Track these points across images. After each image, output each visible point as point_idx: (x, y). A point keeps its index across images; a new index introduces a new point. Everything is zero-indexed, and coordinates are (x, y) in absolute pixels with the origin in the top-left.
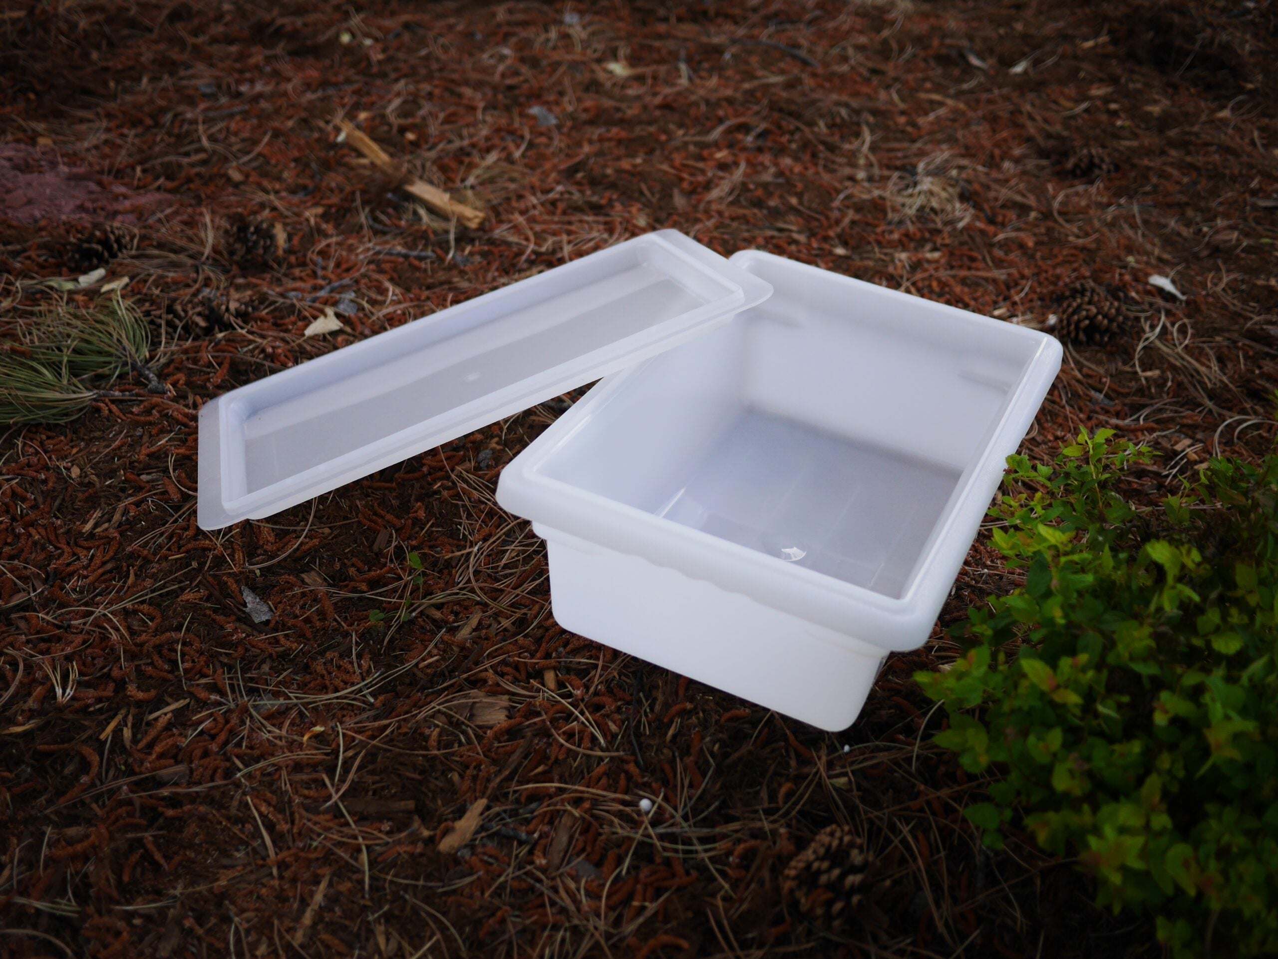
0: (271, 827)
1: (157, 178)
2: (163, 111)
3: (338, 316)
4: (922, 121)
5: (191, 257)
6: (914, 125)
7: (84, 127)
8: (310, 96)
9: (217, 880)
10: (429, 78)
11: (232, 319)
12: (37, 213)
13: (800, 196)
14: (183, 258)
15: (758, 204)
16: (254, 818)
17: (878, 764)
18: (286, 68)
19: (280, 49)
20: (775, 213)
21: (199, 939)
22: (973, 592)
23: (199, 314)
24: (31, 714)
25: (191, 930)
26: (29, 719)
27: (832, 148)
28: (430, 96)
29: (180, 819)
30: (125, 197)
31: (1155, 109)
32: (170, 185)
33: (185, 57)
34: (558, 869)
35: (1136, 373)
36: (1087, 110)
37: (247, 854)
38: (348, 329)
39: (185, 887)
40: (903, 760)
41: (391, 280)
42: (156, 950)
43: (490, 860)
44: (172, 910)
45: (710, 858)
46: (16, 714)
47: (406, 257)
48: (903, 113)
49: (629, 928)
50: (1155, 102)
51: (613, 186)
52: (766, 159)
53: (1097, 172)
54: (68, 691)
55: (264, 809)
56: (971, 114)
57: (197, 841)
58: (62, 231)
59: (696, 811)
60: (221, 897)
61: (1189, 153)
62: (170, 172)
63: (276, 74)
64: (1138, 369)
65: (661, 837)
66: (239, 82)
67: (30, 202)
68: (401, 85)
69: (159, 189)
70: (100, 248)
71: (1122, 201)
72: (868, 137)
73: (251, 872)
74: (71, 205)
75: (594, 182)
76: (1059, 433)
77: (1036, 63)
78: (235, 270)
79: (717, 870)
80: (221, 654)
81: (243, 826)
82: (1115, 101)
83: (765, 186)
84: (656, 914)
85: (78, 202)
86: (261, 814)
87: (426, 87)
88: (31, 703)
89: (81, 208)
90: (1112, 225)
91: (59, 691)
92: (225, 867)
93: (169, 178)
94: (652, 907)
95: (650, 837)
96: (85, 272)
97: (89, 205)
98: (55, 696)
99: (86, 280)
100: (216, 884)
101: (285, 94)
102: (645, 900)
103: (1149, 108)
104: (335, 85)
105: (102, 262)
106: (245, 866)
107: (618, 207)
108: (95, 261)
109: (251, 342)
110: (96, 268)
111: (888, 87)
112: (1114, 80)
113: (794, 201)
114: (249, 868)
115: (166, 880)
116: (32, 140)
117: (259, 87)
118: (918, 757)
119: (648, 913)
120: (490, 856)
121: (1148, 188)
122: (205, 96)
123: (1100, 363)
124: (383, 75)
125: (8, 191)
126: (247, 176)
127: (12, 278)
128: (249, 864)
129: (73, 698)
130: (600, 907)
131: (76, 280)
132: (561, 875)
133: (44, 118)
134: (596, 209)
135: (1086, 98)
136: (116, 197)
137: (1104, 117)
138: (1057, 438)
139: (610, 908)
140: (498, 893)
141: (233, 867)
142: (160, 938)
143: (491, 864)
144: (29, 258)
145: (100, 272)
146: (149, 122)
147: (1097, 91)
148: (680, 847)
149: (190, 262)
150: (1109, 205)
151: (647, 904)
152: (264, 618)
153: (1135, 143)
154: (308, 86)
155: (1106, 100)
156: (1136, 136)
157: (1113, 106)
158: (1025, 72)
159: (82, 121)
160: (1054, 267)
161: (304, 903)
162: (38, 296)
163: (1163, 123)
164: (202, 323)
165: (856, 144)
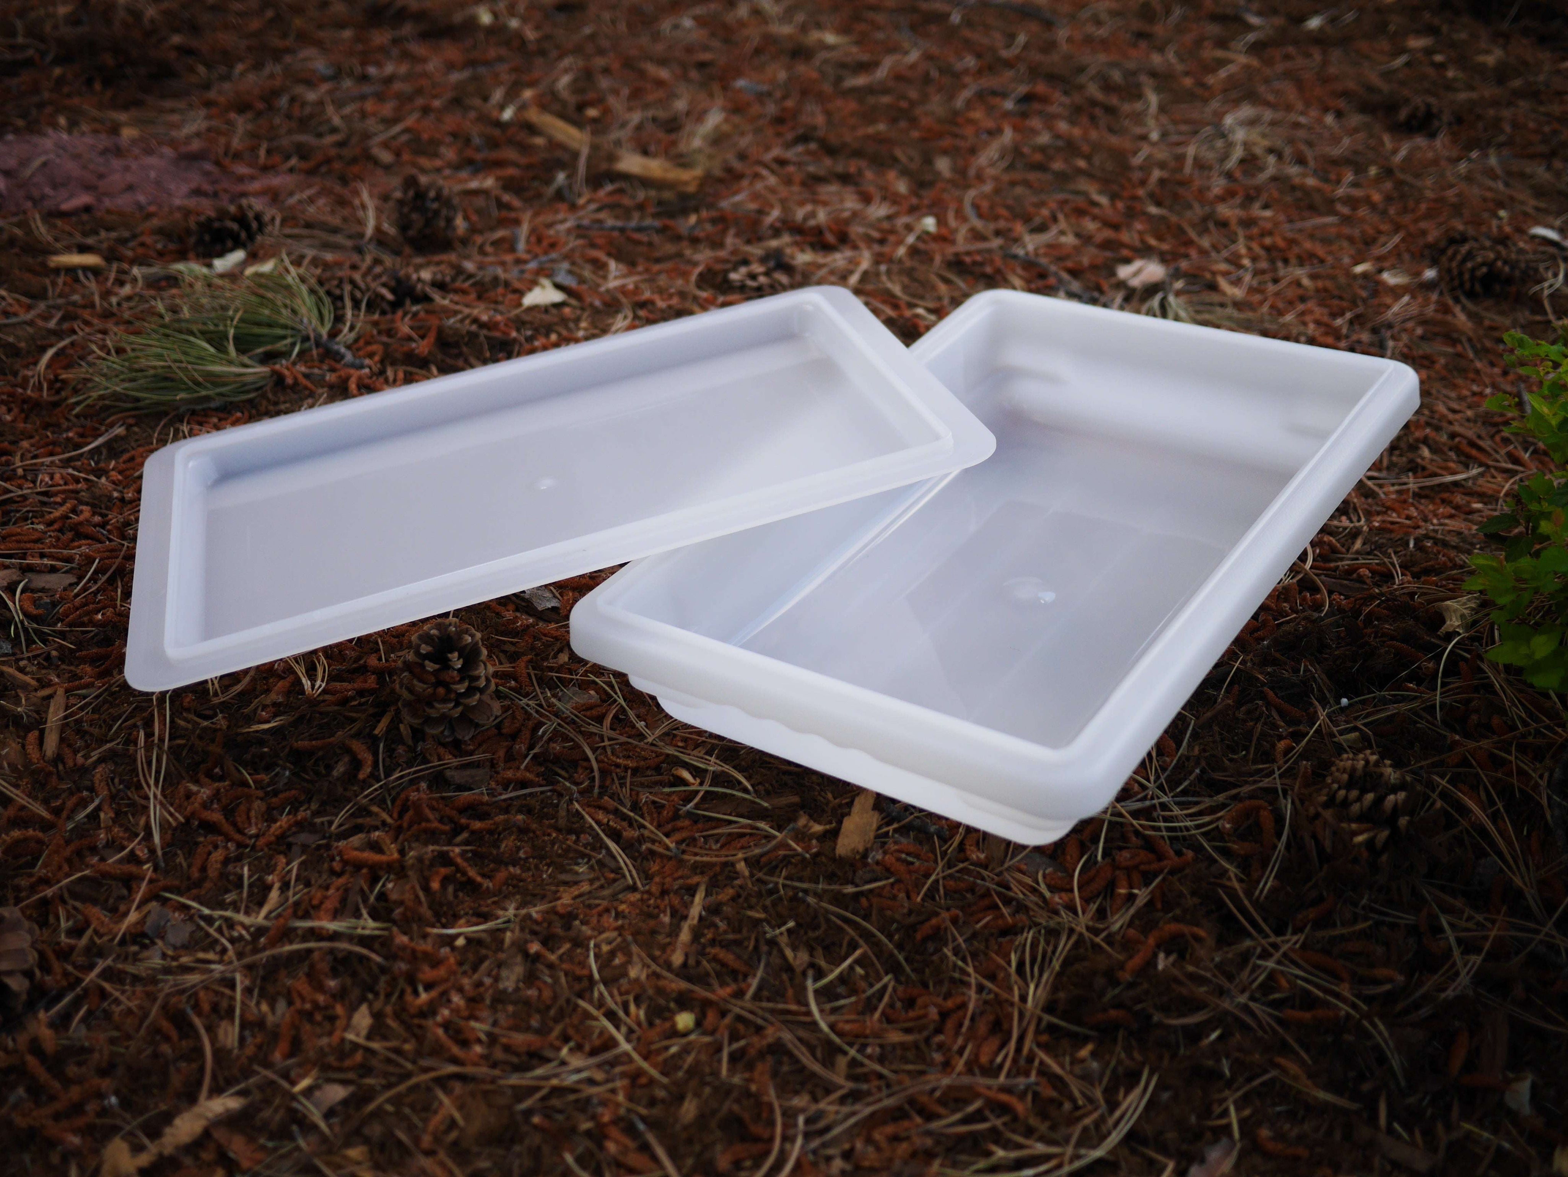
0: (616, 836)
1: (288, 158)
2: (276, 93)
3: (558, 287)
4: (1211, 80)
5: (350, 237)
6: (1203, 85)
7: (175, 118)
8: (455, 77)
9: (559, 898)
10: (601, 52)
11: (428, 289)
12: (142, 198)
13: (1088, 158)
14: (339, 239)
15: (1041, 167)
16: (591, 827)
17: (1393, 715)
18: (418, 49)
19: (407, 29)
20: (1063, 178)
21: (551, 966)
22: (1435, 544)
23: (384, 285)
24: (278, 709)
25: (537, 957)
26: (275, 715)
27: (1110, 110)
28: (606, 71)
29: (491, 832)
30: (252, 178)
31: (1490, 60)
32: (304, 165)
33: (289, 42)
34: (1003, 863)
35: (1549, 322)
36: (1408, 64)
37: (592, 868)
38: (573, 302)
39: (517, 909)
40: (1424, 709)
41: (609, 254)
42: (497, 979)
43: (910, 859)
44: (508, 934)
45: (1204, 834)
46: (255, 710)
47: (622, 230)
48: (1187, 74)
49: (1118, 922)
50: (1487, 52)
51: (857, 153)
52: (1035, 123)
53: (1436, 123)
54: (318, 683)
55: (601, 816)
56: (1268, 71)
57: (522, 854)
58: (178, 215)
59: (1173, 783)
60: (568, 918)
61: (1541, 103)
62: (303, 152)
63: (406, 55)
64: (1551, 317)
65: (1135, 814)
66: (364, 64)
67: (130, 188)
68: (567, 62)
69: (291, 170)
70: (235, 226)
71: (1474, 154)
72: (1153, 99)
73: (602, 887)
74: (184, 189)
75: (831, 151)
76: (1475, 388)
77: (1333, 20)
78: (407, 250)
79: (1215, 848)
80: (504, 642)
81: (578, 838)
82: (1440, 52)
83: (1043, 149)
84: (1150, 904)
85: (193, 185)
86: (598, 823)
87: (600, 62)
88: (275, 696)
89: (197, 192)
90: (1469, 178)
91: (306, 683)
92: (566, 883)
93: (303, 157)
94: (1142, 895)
95: (1120, 815)
96: (221, 254)
97: (207, 187)
98: (302, 691)
99: (221, 264)
100: (559, 902)
101: (425, 75)
102: (1132, 887)
103: (1481, 58)
104: (487, 63)
105: (238, 244)
106: (591, 881)
107: (869, 175)
108: (230, 243)
109: (456, 313)
110: (232, 250)
111: (1161, 50)
112: (1432, 30)
113: (1082, 164)
114: (597, 884)
115: (489, 901)
116: (114, 130)
117: (389, 69)
118: (1442, 705)
119: (1140, 902)
120: (908, 854)
121: (1502, 138)
122: (325, 79)
123: (1502, 313)
124: (542, 53)
125: (101, 176)
126: (398, 154)
127: (125, 266)
128: (598, 879)
129: (325, 692)
130: (1073, 900)
131: (210, 266)
132: (1007, 869)
133: (125, 107)
134: (845, 179)
135: (1403, 51)
136: (241, 179)
137: (1431, 72)
138: (1474, 394)
139: (1086, 901)
140: (931, 895)
141: (576, 883)
142: (500, 965)
143: (912, 863)
144: (143, 244)
145: (239, 255)
146: (260, 106)
147: (1416, 43)
148: (1162, 824)
149: (349, 243)
150: (1459, 159)
151: (1136, 891)
152: (549, 605)
153: (1474, 95)
154: (451, 66)
155: (1428, 52)
156: (1472, 88)
157: (1439, 58)
158: (1321, 29)
159: (173, 111)
160: (1416, 221)
161: (680, 917)
162: (163, 284)
163: (1501, 74)
164: (389, 296)
165: (1138, 106)
